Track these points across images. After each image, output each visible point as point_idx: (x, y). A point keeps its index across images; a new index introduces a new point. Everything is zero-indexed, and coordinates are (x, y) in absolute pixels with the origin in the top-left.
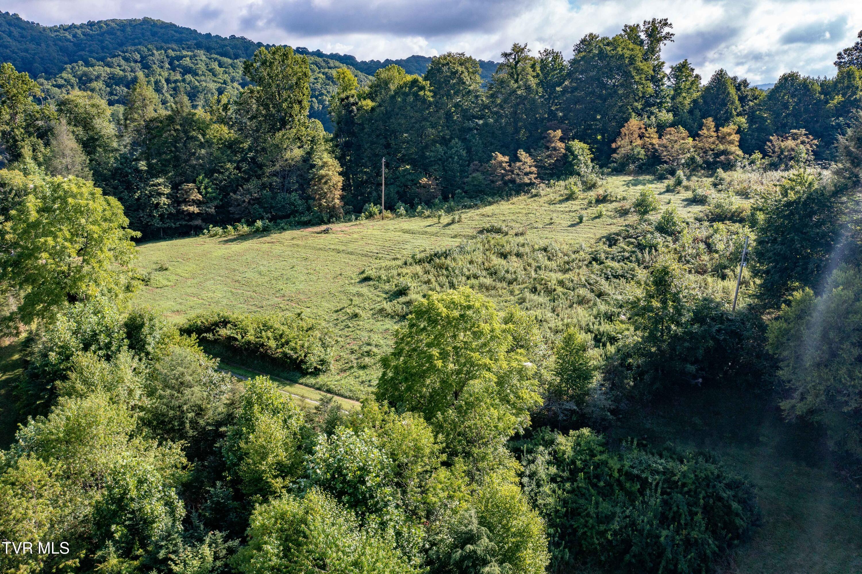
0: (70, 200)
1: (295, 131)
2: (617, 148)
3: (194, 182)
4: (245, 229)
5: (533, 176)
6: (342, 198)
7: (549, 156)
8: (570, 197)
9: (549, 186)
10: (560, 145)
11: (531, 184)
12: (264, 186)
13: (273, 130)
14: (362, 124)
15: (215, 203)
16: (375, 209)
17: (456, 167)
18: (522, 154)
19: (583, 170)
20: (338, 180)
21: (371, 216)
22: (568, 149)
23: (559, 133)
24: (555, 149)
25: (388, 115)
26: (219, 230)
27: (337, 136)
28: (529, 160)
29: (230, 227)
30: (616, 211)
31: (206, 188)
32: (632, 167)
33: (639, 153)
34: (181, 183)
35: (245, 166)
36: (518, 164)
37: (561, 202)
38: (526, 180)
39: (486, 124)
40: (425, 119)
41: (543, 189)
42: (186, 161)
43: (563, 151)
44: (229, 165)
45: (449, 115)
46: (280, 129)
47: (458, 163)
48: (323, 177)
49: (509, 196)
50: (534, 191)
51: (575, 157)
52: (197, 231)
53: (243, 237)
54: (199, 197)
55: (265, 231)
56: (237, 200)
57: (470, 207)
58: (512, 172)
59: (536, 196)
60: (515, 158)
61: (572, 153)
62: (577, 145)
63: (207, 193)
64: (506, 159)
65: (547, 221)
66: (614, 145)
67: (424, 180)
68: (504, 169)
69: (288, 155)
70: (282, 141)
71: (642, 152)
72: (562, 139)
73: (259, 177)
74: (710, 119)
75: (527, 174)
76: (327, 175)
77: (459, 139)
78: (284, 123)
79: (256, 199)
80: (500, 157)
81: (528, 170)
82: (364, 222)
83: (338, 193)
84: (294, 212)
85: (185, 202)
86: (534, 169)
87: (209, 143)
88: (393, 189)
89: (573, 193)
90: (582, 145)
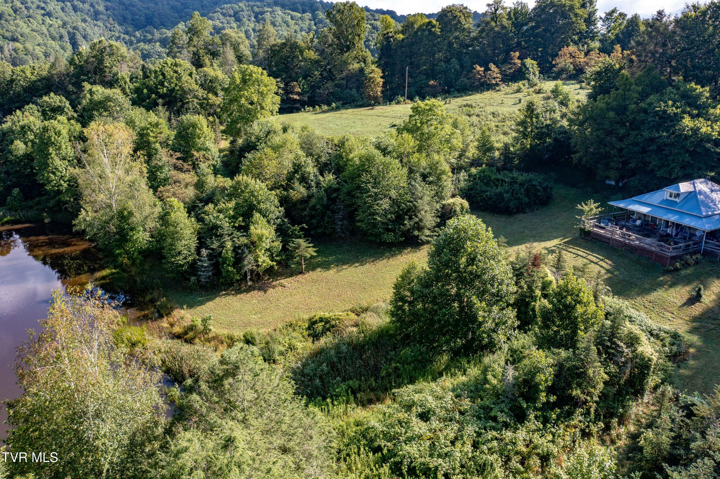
0: (254, 75)
1: (355, 52)
2: (555, 64)
3: (297, 81)
4: (325, 107)
5: (498, 80)
6: (382, 92)
7: (510, 68)
8: (519, 91)
9: (508, 85)
10: (518, 62)
11: (497, 85)
12: (336, 86)
13: (342, 52)
14: (396, 49)
15: (308, 95)
16: (402, 99)
17: (453, 76)
18: (492, 66)
19: (531, 77)
20: (381, 81)
21: (398, 103)
22: (523, 64)
23: (517, 54)
24: (514, 64)
25: (412, 44)
26: (311, 109)
27: (380, 59)
28: (496, 70)
29: (317, 107)
30: (543, 97)
31: (303, 85)
32: (564, 76)
33: (569, 67)
34: (289, 82)
35: (325, 74)
36: (489, 72)
37: (512, 93)
38: (494, 82)
39: (474, 50)
40: (435, 46)
41: (503, 88)
42: (292, 69)
43: (519, 65)
44: (316, 73)
45: (450, 44)
46: (346, 52)
47: (454, 73)
48: (371, 78)
49: (482, 91)
50: (497, 88)
51: (527, 69)
52: (298, 110)
53: (324, 112)
54: (300, 90)
55: (337, 109)
56: (320, 93)
57: (458, 97)
58: (485, 77)
59: (498, 91)
60: (487, 69)
61: (525, 66)
62: (529, 62)
63: (304, 88)
64: (483, 69)
65: (500, 102)
66: (554, 62)
67: (432, 82)
68: (480, 75)
69: (351, 67)
70: (347, 59)
71: (572, 66)
72: (519, 58)
73: (333, 80)
74: (619, 45)
75: (494, 78)
76: (374, 77)
77: (456, 58)
78: (348, 48)
79: (332, 93)
80: (478, 68)
81: (495, 75)
82: (395, 105)
83: (379, 89)
84: (353, 101)
85: (292, 93)
86: (499, 75)
87: (305, 60)
88: (413, 89)
89: (520, 89)
90: (533, 62)
